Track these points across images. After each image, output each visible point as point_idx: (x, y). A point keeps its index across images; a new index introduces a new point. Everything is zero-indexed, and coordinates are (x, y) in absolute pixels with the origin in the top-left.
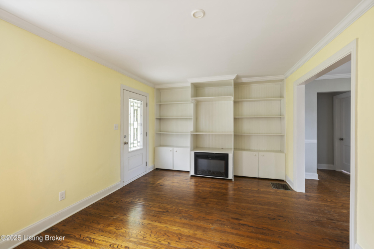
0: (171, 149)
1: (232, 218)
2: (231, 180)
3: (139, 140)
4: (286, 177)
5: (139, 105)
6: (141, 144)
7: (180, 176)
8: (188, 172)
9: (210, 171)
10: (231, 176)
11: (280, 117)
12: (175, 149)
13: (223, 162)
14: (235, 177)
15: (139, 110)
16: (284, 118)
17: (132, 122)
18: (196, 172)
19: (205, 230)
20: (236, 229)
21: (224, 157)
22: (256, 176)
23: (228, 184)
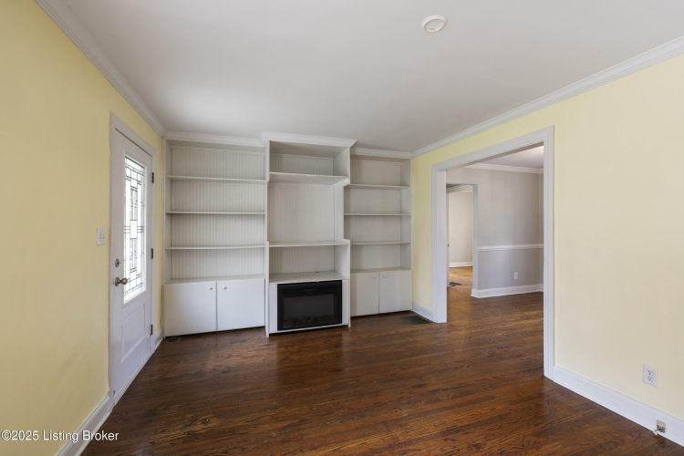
0: (211, 284)
1: (413, 387)
2: (346, 326)
3: (139, 272)
4: (413, 304)
5: (139, 178)
6: (144, 280)
7: (244, 341)
8: (263, 328)
9: (309, 318)
10: (346, 320)
11: (401, 216)
12: (222, 284)
13: (331, 298)
14: (353, 318)
15: (139, 188)
16: (409, 217)
17: (127, 224)
18: (280, 325)
19: (399, 422)
20: (435, 402)
21: (334, 288)
22: (376, 312)
23: (340, 335)
